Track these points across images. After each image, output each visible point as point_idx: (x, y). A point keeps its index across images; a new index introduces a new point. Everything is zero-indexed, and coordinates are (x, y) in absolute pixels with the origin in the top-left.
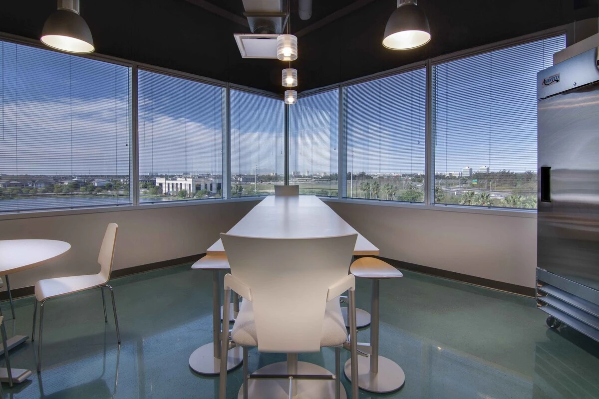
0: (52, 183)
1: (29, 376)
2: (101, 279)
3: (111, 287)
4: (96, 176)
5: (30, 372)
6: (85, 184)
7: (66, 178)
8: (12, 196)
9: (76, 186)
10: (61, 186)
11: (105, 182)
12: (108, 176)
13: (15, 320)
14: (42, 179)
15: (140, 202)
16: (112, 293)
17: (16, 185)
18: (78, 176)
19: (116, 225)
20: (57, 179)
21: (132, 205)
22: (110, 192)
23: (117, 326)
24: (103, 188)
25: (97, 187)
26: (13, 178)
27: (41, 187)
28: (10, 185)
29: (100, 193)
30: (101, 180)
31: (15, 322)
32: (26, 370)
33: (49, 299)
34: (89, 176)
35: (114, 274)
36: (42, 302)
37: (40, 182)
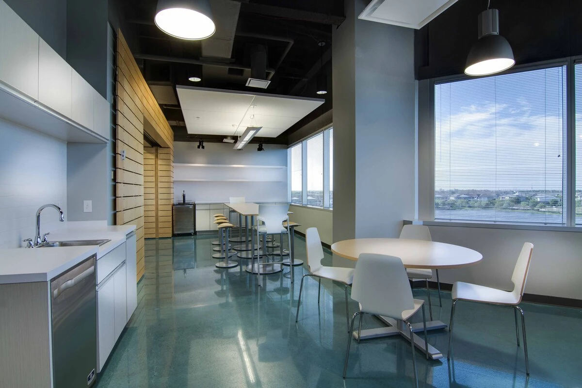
0: (494, 198)
1: (441, 358)
2: (512, 298)
3: (522, 311)
4: (539, 191)
5: (441, 355)
6: (527, 199)
7: (506, 193)
8: (462, 207)
9: (518, 201)
10: (502, 201)
11: (550, 198)
12: (553, 191)
13: (441, 308)
14: (486, 194)
15: (576, 223)
16: (523, 317)
17: (465, 198)
18: (520, 191)
19: (532, 245)
20: (498, 194)
21: (565, 225)
22: (555, 209)
23: (526, 355)
24: (546, 203)
25: (540, 202)
26: (463, 192)
27: (484, 201)
28: (460, 198)
29: (543, 210)
30: (544, 195)
31: (441, 310)
32: (439, 352)
33: (460, 299)
34: (531, 191)
35: (526, 298)
36: (454, 300)
37: (484, 196)
